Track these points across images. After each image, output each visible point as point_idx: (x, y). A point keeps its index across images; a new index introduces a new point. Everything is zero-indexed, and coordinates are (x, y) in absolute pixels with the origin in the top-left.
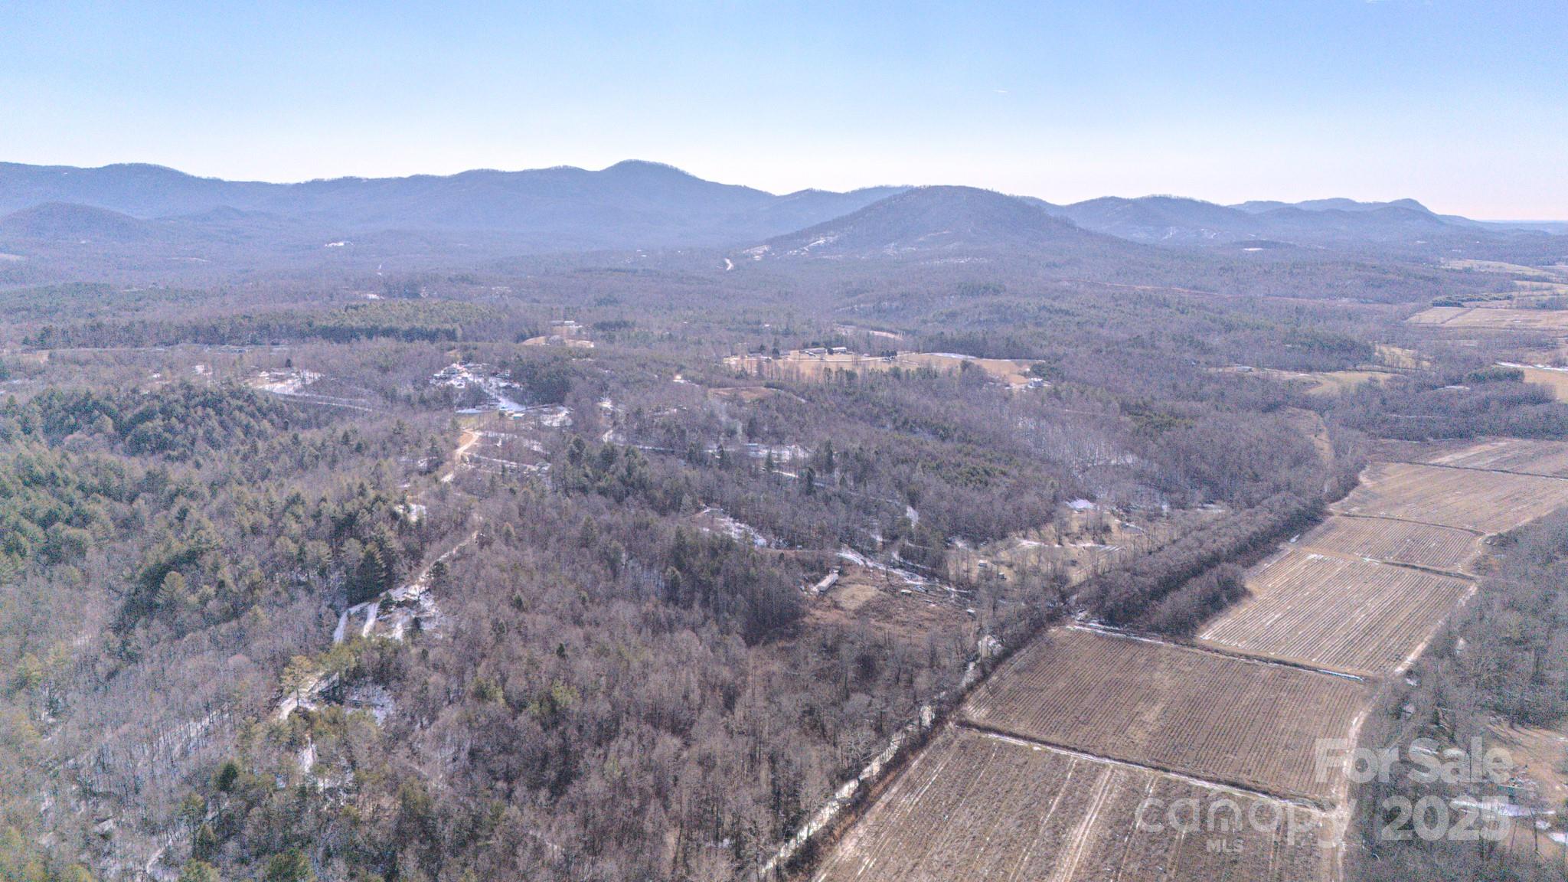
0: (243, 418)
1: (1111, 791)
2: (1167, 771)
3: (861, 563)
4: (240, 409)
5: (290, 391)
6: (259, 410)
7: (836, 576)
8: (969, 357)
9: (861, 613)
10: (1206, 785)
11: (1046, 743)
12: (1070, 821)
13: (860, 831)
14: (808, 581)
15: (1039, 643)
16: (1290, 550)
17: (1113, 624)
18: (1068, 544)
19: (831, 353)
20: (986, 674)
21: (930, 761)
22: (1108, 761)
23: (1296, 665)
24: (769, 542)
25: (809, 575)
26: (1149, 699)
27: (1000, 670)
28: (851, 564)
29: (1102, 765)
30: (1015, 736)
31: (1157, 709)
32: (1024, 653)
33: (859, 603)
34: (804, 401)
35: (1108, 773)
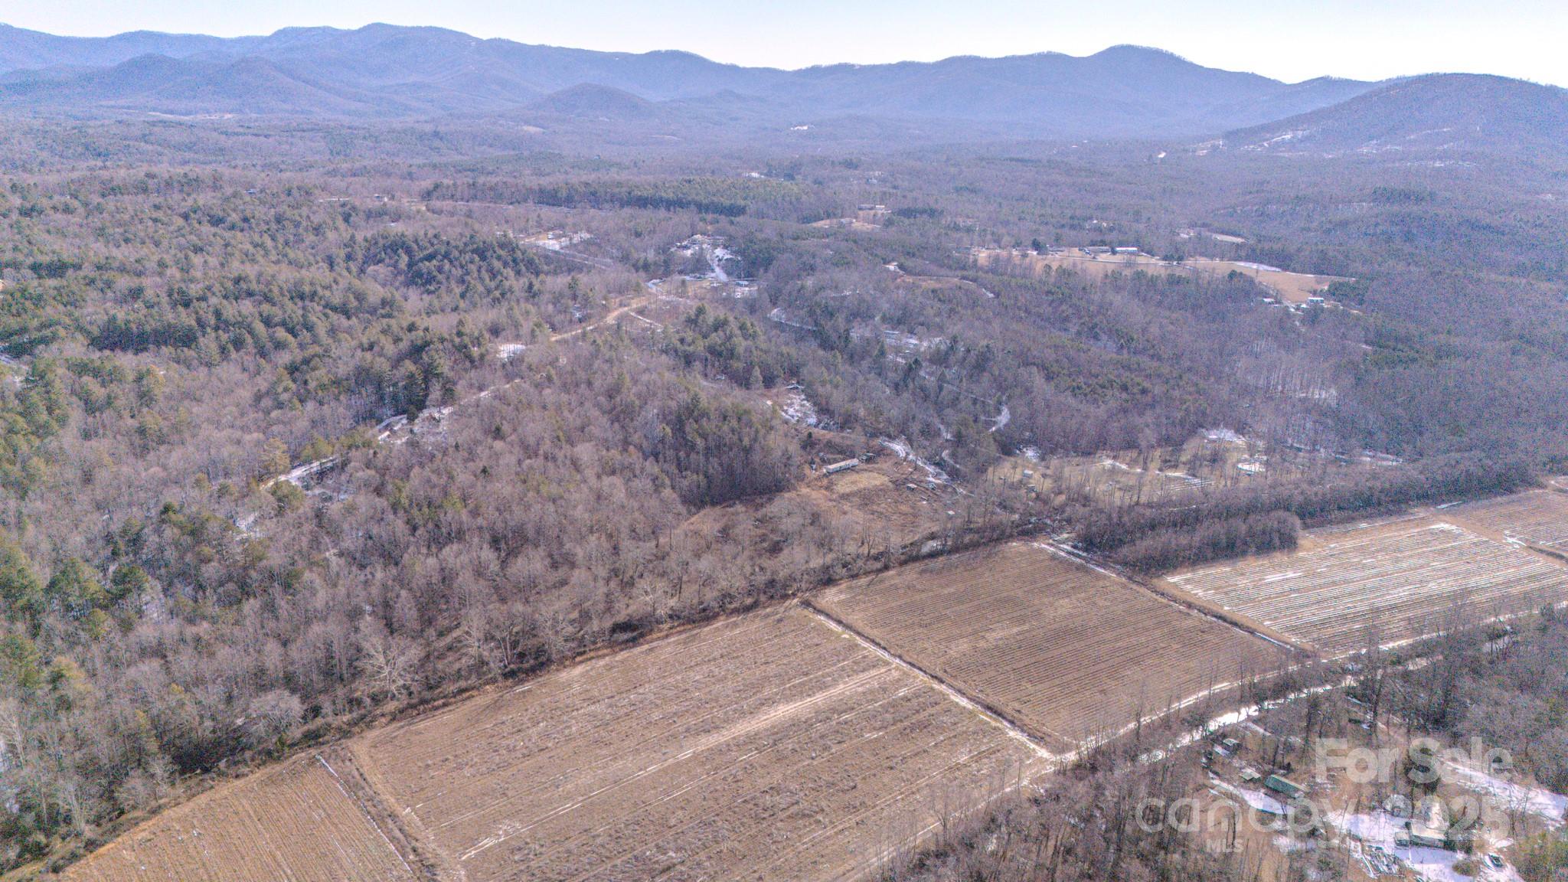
0: (497, 264)
1: (862, 685)
2: (941, 681)
3: (902, 454)
4: (499, 258)
5: (557, 247)
6: (514, 261)
7: (855, 461)
8: (1274, 269)
9: (845, 497)
10: (964, 702)
11: (859, 634)
12: (788, 699)
13: (602, 663)
14: (824, 462)
15: (982, 552)
16: (1422, 515)
17: (1086, 550)
18: (1154, 471)
19: (1114, 253)
20: (886, 568)
21: (735, 625)
22: (898, 661)
23: (1235, 624)
24: (819, 422)
25: (830, 456)
26: (1021, 620)
27: (908, 567)
28: (892, 454)
29: (887, 663)
30: (839, 622)
31: (1015, 630)
32: (955, 557)
33: (855, 488)
34: (991, 295)
35: (883, 670)
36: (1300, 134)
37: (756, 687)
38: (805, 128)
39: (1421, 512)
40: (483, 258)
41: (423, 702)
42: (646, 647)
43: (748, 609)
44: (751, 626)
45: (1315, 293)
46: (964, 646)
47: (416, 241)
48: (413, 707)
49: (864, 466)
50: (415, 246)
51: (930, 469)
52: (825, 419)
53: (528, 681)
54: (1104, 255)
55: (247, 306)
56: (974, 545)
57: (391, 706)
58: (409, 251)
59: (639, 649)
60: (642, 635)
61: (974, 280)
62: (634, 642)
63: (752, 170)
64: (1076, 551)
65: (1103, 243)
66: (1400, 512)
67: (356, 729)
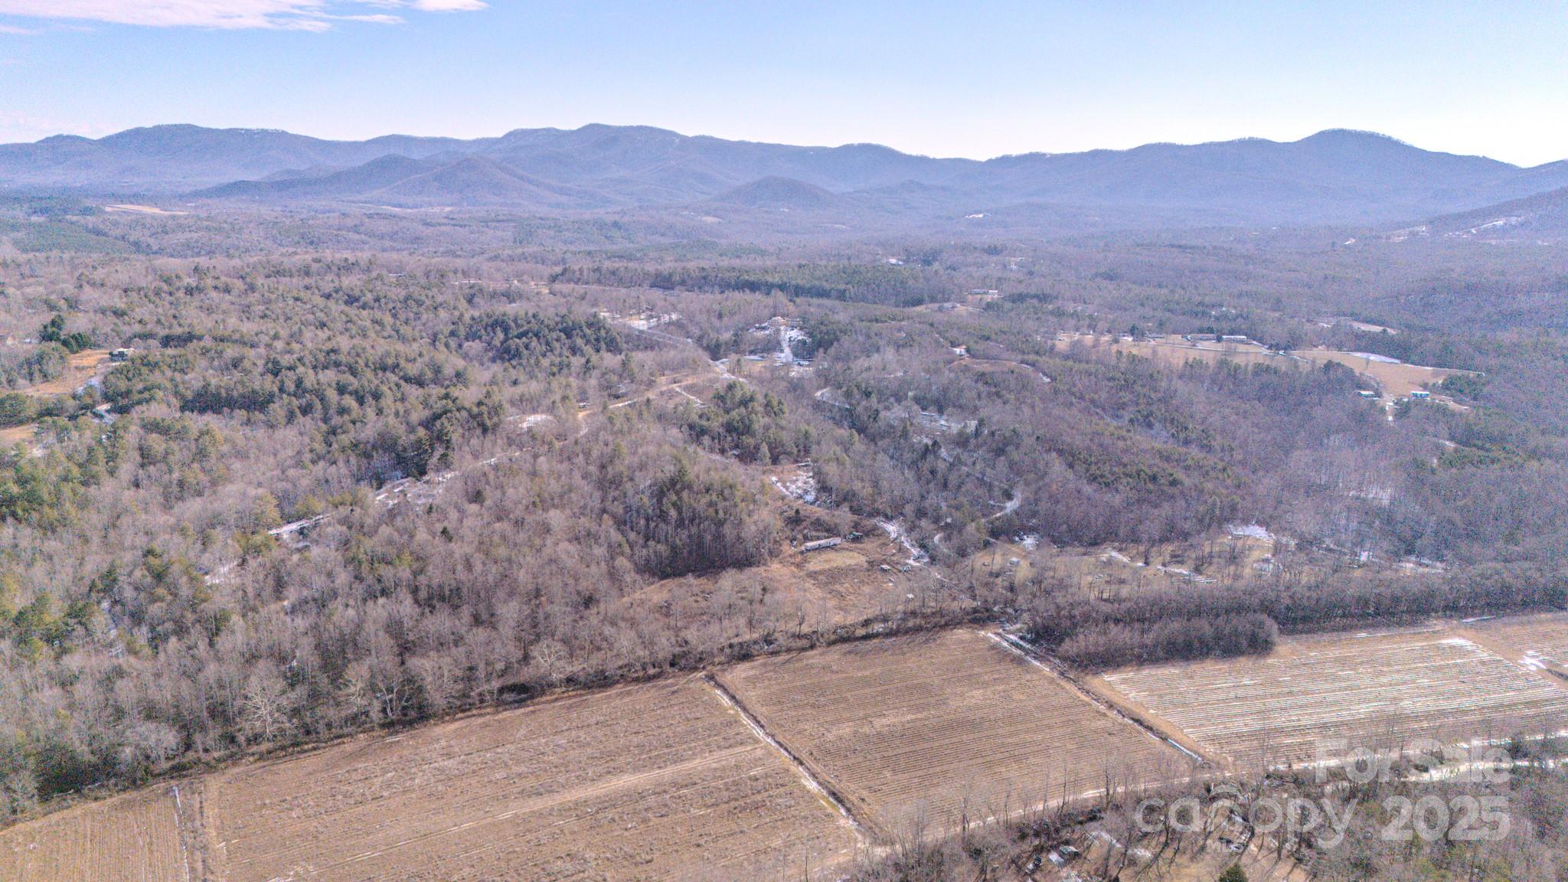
0: (580, 342)
1: (719, 761)
2: (801, 764)
4: (584, 336)
6: (597, 338)
7: (837, 540)
8: (1393, 360)
9: (813, 575)
10: (812, 785)
11: (745, 710)
12: (636, 769)
13: (480, 720)
14: (806, 538)
15: (921, 637)
16: (1438, 628)
17: (1032, 642)
18: (1157, 566)
19: (1219, 340)
20: (812, 647)
21: (629, 693)
22: (769, 740)
23: (1150, 728)
24: (817, 499)
25: (814, 533)
26: (919, 708)
27: (837, 647)
28: (885, 533)
29: (757, 741)
30: (733, 698)
31: (909, 717)
32: (888, 641)
33: (827, 566)
34: (1048, 380)
35: (749, 748)
36: (1514, 220)
37: (611, 756)
38: (981, 216)
39: (1437, 624)
40: (569, 336)
41: (295, 744)
42: (531, 708)
43: (650, 679)
44: (645, 696)
45: (1425, 386)
46: (846, 730)
47: (515, 321)
48: (283, 748)
49: (846, 545)
50: (513, 325)
51: (915, 551)
52: (824, 496)
53: (402, 732)
54: (1206, 343)
55: (329, 376)
56: (918, 629)
57: (265, 746)
58: (506, 330)
59: (522, 710)
60: (532, 697)
61: (1033, 365)
62: (520, 703)
63: (893, 256)
64: (1021, 643)
65: (1210, 330)
66: (1413, 623)
67: (222, 765)
